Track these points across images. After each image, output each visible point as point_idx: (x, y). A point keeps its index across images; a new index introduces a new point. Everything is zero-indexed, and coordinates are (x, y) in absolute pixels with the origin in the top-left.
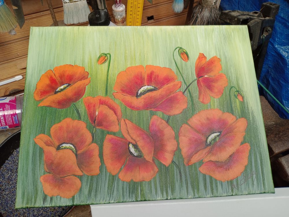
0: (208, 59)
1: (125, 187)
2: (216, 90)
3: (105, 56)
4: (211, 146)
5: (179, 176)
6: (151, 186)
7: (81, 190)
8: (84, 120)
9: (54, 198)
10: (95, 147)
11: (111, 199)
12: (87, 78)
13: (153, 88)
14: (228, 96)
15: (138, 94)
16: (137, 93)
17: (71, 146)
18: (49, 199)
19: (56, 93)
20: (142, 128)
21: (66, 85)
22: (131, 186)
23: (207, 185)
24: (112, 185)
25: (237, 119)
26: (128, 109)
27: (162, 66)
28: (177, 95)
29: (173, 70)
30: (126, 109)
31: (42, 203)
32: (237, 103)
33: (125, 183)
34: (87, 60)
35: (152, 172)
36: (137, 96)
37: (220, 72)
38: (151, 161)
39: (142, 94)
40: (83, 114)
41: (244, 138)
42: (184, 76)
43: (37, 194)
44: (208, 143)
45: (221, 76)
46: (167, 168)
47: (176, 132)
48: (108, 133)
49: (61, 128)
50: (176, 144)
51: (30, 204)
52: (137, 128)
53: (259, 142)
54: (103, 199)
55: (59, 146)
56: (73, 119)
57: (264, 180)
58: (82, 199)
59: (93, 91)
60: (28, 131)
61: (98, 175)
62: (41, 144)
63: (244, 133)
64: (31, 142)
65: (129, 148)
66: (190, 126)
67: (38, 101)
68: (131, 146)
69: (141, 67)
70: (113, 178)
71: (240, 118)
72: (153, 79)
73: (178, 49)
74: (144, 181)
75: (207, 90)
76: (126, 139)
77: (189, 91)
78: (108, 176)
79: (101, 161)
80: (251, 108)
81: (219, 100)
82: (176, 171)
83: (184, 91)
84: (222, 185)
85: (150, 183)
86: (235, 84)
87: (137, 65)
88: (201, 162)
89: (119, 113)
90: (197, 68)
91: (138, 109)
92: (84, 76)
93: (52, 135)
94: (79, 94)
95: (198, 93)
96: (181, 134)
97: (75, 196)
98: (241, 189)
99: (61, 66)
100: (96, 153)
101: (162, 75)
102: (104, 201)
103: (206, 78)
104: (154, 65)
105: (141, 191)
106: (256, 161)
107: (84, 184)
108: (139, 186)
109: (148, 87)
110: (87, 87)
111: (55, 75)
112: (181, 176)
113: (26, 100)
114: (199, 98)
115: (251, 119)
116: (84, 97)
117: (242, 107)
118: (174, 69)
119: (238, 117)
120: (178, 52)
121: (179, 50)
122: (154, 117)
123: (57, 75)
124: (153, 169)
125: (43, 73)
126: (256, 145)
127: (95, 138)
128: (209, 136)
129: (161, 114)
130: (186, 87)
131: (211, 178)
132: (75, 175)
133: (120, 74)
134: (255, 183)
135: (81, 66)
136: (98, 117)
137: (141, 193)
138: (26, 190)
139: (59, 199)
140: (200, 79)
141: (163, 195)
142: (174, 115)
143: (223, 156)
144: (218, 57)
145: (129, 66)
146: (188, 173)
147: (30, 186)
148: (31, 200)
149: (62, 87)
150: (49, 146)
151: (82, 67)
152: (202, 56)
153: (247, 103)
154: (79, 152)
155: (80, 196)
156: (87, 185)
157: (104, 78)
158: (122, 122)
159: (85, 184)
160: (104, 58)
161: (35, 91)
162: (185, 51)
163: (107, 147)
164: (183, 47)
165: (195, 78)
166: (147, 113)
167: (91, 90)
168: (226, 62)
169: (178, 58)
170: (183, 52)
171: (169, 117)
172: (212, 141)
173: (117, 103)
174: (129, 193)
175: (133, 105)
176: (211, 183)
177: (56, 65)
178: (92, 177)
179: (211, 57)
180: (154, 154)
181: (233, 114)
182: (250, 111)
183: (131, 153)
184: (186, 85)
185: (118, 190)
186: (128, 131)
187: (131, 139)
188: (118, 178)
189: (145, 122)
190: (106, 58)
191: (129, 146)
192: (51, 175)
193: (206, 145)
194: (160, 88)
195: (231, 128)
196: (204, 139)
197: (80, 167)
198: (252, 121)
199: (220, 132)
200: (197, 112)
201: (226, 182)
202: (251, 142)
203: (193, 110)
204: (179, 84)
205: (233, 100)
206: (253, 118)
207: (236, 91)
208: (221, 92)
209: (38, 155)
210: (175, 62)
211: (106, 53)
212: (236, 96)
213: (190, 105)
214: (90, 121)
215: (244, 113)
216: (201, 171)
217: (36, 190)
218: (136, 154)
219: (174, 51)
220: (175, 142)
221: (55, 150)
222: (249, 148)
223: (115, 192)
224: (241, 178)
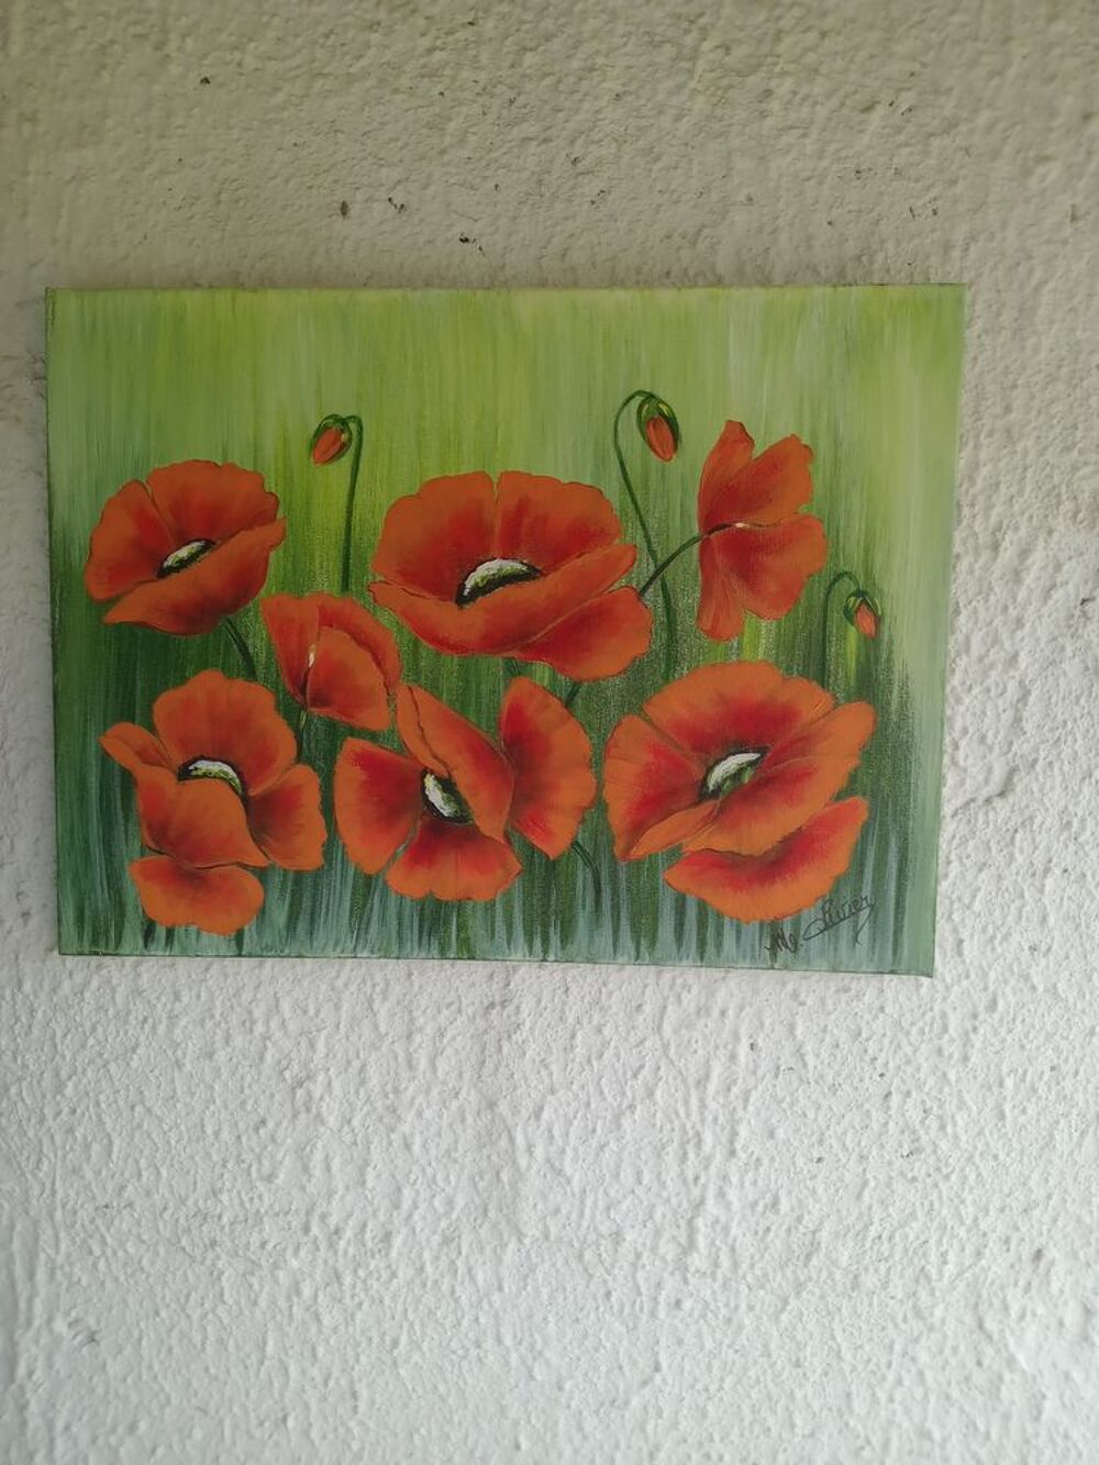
0: (759, 450)
1: (407, 912)
2: (773, 587)
3: (338, 426)
4: (721, 796)
5: (591, 893)
6: (493, 917)
7: (262, 912)
8: (266, 680)
9: (181, 932)
10: (306, 780)
11: (360, 946)
12: (273, 519)
13: (524, 569)
14: (820, 611)
15: (466, 592)
16: (463, 586)
17: (227, 768)
18: (161, 932)
19: (164, 573)
20: (473, 720)
21: (195, 545)
22: (427, 912)
23: (686, 935)
24: (364, 906)
25: (836, 706)
26: (426, 649)
27: (564, 479)
28: (616, 599)
29: (607, 494)
30: (416, 647)
31: (142, 942)
32: (848, 645)
33: (407, 903)
34: (270, 444)
35: (499, 873)
36: (461, 600)
37: (803, 509)
38: (498, 837)
39: (478, 591)
40: (263, 658)
41: (853, 777)
42: (652, 523)
43: (122, 915)
44: (711, 788)
45: (801, 527)
46: (551, 866)
47: (595, 741)
48: (352, 732)
49: (188, 706)
50: (594, 783)
51: (102, 943)
52: (454, 722)
53: (908, 795)
54: (336, 945)
55: (186, 766)
56: (227, 671)
57: (898, 931)
58: (268, 939)
59: (294, 571)
60: (76, 710)
61: (318, 873)
62: (124, 756)
63: (853, 763)
64: (92, 749)
65: (423, 788)
66: (650, 722)
67: (100, 602)
68: (430, 781)
69: (481, 477)
70: (367, 885)
71: (848, 700)
72: (524, 534)
73: (639, 399)
74: (469, 899)
75: (735, 582)
76: (415, 759)
77: (664, 587)
78: (351, 872)
79: (328, 825)
80: (905, 664)
81: (779, 627)
82: (583, 876)
83: (643, 584)
84: (738, 933)
85: (490, 907)
86: (853, 557)
87: (464, 470)
88: (674, 853)
89: (391, 661)
90: (707, 487)
92: (263, 511)
93: (160, 726)
94: (246, 582)
95: (698, 594)
96: (614, 752)
97: (246, 928)
98: (807, 950)
99: (174, 467)
100: (311, 799)
101: (562, 516)
102: (339, 950)
103: (741, 530)
104: (535, 474)
105: (459, 928)
106: (881, 862)
107: (275, 894)
108: (455, 914)
109: (505, 562)
110: (272, 555)
111: (153, 501)
112: (598, 891)
113: (61, 594)
114: (699, 618)
115: (894, 706)
116: (263, 592)
117: (868, 662)
118: (613, 490)
119: (841, 697)
120: (634, 416)
121: (641, 407)
122: (520, 685)
123: (163, 503)
124: (503, 865)
125: (111, 492)
126: (895, 804)
127: (305, 745)
128: (717, 762)
129: (547, 674)
130: (652, 568)
131: (703, 906)
132: (245, 867)
133: (399, 509)
134: (864, 936)
135: (249, 468)
136: (317, 673)
137: (458, 935)
138: (87, 902)
139: (193, 936)
140: (713, 537)
141: (531, 947)
142: (596, 680)
143: (762, 833)
144: (805, 440)
145: (434, 475)
146: (623, 885)
147: (99, 892)
148: (107, 931)
149: (184, 553)
150: (152, 764)
151: (254, 472)
152: (737, 436)
153: (891, 642)
154: (253, 793)
155: (260, 931)
156: (283, 898)
157: (337, 520)
158: (402, 694)
159: (277, 895)
160: (336, 438)
161: (89, 563)
162: (664, 408)
163: (349, 778)
164: (661, 395)
165: (696, 530)
166: (494, 665)
167: (290, 566)
168: (836, 463)
169: (632, 441)
170: (656, 416)
171: (576, 685)
172: (725, 780)
173: (386, 622)
174: (421, 932)
175: (442, 634)
176: (702, 923)
177: (155, 465)
178: (299, 876)
179: (775, 439)
180: (510, 813)
181: (823, 687)
182: (896, 676)
183: (430, 806)
184: (655, 560)
185: (383, 920)
186: (422, 729)
187: (430, 758)
188: (385, 883)
189: (485, 701)
190: (344, 437)
191: (423, 783)
192: (164, 858)
193: (700, 795)
194: (553, 567)
195: (806, 738)
196: (698, 773)
197: (258, 842)
198: (894, 717)
199: (762, 751)
200: (685, 671)
201: (757, 923)
202: (874, 795)
203: (667, 665)
204: (629, 557)
205: (833, 628)
206: (903, 705)
207: (853, 594)
208: (789, 596)
209: (118, 791)
210: (622, 464)
211: (344, 414)
212: (849, 615)
213: (658, 645)
214: (288, 686)
215: (871, 684)
216: (671, 880)
217: (119, 905)
218: (446, 811)
219: (621, 409)
220: (589, 778)
221: (173, 778)
222: (865, 816)
223: (374, 927)
224: (811, 915)
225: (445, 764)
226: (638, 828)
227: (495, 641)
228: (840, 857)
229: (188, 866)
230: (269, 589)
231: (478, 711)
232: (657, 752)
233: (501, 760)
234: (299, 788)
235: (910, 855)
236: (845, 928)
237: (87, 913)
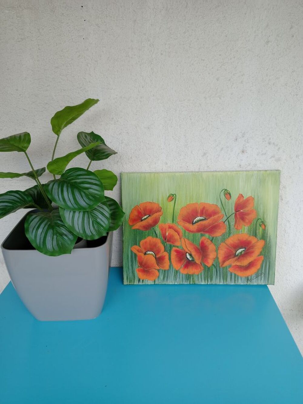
0: (245, 198)
2: (247, 221)
3: (172, 196)
4: (238, 256)
5: (216, 273)
6: (199, 277)
7: (159, 277)
8: (159, 238)
9: (144, 281)
10: (166, 254)
11: (175, 282)
12: (161, 211)
13: (204, 218)
14: (255, 225)
15: (194, 222)
16: (193, 222)
17: (153, 253)
18: (141, 281)
19: (142, 220)
20: (195, 244)
21: (147, 216)
22: (187, 276)
23: (232, 278)
24: (176, 276)
25: (258, 241)
26: (187, 232)
27: (211, 204)
28: (220, 223)
29: (218, 206)
30: (185, 232)
31: (138, 283)
32: (260, 231)
33: (184, 275)
34: (160, 199)
35: (200, 269)
36: (193, 224)
37: (252, 208)
38: (199, 263)
39: (196, 222)
40: (159, 234)
41: (261, 253)
42: (226, 211)
43: (135, 278)
45: (252, 211)
46: (209, 268)
47: (216, 247)
48: (174, 246)
49: (146, 242)
50: (216, 254)
51: (131, 283)
52: (192, 244)
53: (270, 255)
54: (171, 282)
55: (145, 253)
56: (153, 237)
57: (269, 277)
58: (160, 281)
59: (164, 220)
60: (127, 244)
61: (168, 270)
62: (135, 251)
63: (261, 250)
64: (130, 250)
66: (226, 244)
67: (131, 225)
68: (187, 254)
69: (197, 203)
70: (177, 272)
71: (260, 240)
72: (204, 213)
73: (224, 190)
74: (194, 274)
75: (241, 221)
76: (185, 250)
77: (228, 221)
78: (174, 270)
79: (170, 262)
80: (270, 233)
81: (248, 228)
82: (214, 270)
83: (225, 221)
84: (241, 279)
85: (198, 275)
86: (261, 217)
87: (194, 202)
88: (230, 266)
89: (181, 234)
90: (236, 204)
91: (192, 232)
92: (159, 210)
93: (141, 246)
94: (156, 222)
95: (234, 222)
96: (220, 249)
97: (156, 279)
98: (253, 281)
99: (144, 203)
100: (167, 257)
101: (211, 210)
103: (241, 212)
104: (206, 203)
105: (193, 279)
106: (266, 266)
107: (161, 274)
108: (192, 276)
109: (200, 217)
110: (160, 217)
111: (140, 208)
112: (217, 272)
113: (124, 224)
114: (234, 226)
115: (268, 241)
117: (263, 233)
118: (219, 205)
119: (259, 239)
120: (223, 193)
122: (203, 238)
123: (142, 209)
124: (200, 268)
125: (133, 207)
126: (268, 257)
127: (166, 249)
128: (238, 250)
129: (208, 236)
130: (226, 218)
131: (235, 275)
132: (156, 269)
133: (182, 209)
134: (263, 279)
135: (157, 203)
136: (168, 236)
138: (128, 276)
139: (147, 281)
140: (237, 213)
141: (205, 282)
142: (216, 237)
143: (245, 262)
144: (253, 197)
145: (188, 203)
146: (221, 271)
147: (131, 274)
148: (132, 281)
149: (145, 217)
150: (140, 252)
152: (241, 196)
153: (267, 230)
154: (157, 257)
155: (158, 280)
156: (162, 274)
157: (172, 211)
158: (183, 239)
160: (172, 197)
161: (129, 219)
162: (228, 192)
163: (173, 254)
164: (228, 189)
165: (234, 212)
166: (199, 234)
167: (163, 219)
168: (258, 200)
169: (223, 197)
170: (227, 193)
171: (213, 238)
172: (239, 253)
173: (180, 228)
174: (186, 280)
175: (190, 229)
176: (235, 278)
177: (141, 203)
178: (165, 270)
179: (248, 197)
180: (201, 259)
181: (256, 237)
182: (268, 236)
183: (188, 258)
184: (227, 216)
185: (179, 278)
186: (186, 246)
187: (187, 250)
188: (180, 271)
189: (197, 241)
190: (173, 197)
191: (186, 255)
192: (142, 268)
193: (235, 255)
194: (209, 218)
195: (253, 246)
196: (234, 252)
197: (158, 265)
198: (268, 242)
199: (245, 248)
200: (232, 235)
201: (244, 277)
202: (264, 255)
203: (229, 234)
204: (222, 217)
205: (257, 228)
206: (270, 240)
207: (261, 222)
208: (250, 222)
209: (134, 257)
210: (221, 201)
211: (173, 194)
212: (260, 225)
213: (227, 231)
214: (163, 239)
215: (264, 237)
216: (230, 270)
217: (134, 276)
218: (190, 259)
219: (221, 192)
220: (215, 253)
221: (143, 255)
222: (263, 259)
223: (178, 279)
224: (254, 275)
225: (190, 251)
226: (224, 262)
227: (199, 230)
228: (259, 266)
229: (146, 269)
230: (160, 223)
231: (196, 242)
232: (227, 249)
233: (200, 251)
234: (165, 256)
235: (271, 265)
236: (260, 277)
237: (129, 278)
